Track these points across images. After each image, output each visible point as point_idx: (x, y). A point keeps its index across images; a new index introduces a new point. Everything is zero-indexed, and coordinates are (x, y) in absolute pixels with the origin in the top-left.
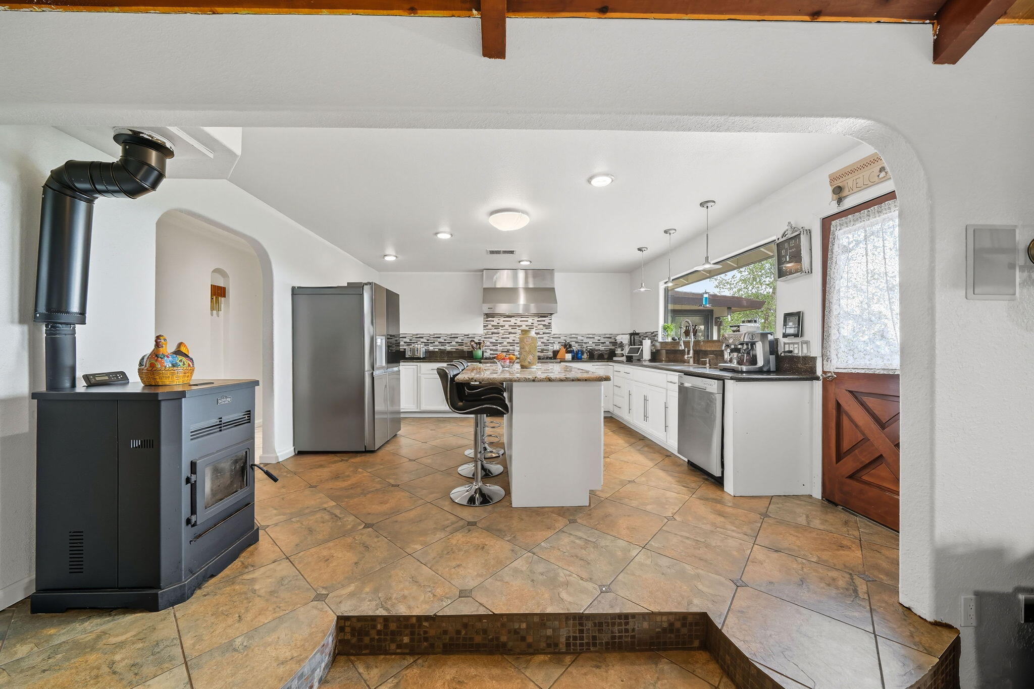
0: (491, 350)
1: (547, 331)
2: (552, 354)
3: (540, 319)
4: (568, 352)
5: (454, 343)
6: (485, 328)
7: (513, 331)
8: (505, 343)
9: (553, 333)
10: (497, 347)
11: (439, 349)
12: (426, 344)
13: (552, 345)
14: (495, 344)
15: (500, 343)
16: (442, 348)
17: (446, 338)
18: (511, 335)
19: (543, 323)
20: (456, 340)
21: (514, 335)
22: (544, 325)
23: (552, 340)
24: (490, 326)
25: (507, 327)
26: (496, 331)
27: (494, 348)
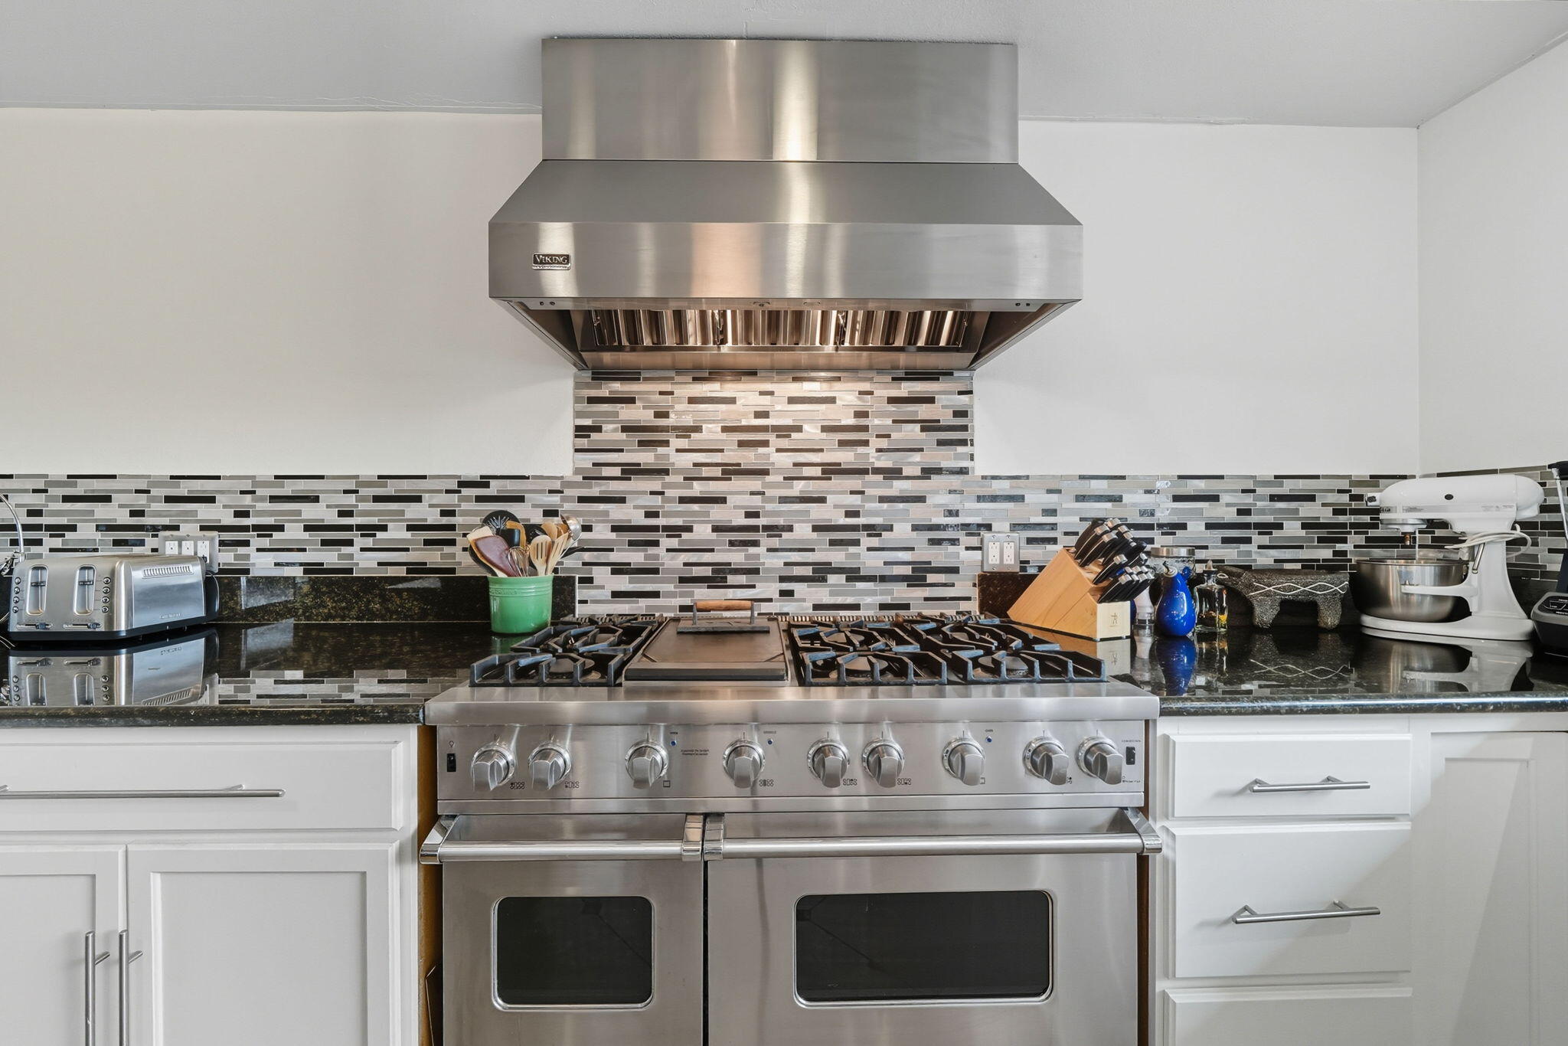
0: (619, 569)
1: (947, 458)
2: (975, 593)
3: (906, 389)
4: (1112, 590)
5: (397, 532)
6: (584, 443)
7: (748, 458)
8: (703, 532)
9: (981, 467)
10: (652, 550)
11: (310, 568)
12: (232, 535)
13: (974, 541)
14: (641, 535)
15: (673, 531)
16: (330, 558)
17: (351, 499)
18: (738, 483)
19: (923, 411)
20: (414, 512)
21: (755, 484)
22: (929, 426)
23: (973, 512)
24: (610, 433)
25: (711, 433)
26: (645, 458)
27: (636, 557)
